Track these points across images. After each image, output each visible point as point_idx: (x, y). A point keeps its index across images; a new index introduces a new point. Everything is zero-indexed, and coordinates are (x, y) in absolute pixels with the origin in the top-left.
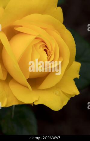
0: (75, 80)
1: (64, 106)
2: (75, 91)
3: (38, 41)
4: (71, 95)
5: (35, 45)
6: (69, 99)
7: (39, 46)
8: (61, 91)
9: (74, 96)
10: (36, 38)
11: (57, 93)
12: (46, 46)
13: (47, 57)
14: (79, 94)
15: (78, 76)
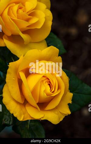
0: (69, 104)
1: (61, 122)
2: (68, 112)
3: (45, 78)
4: (65, 114)
5: (42, 81)
6: (64, 117)
7: (45, 81)
8: (59, 112)
9: (67, 115)
10: (44, 77)
11: (56, 112)
12: (50, 82)
13: (50, 89)
14: (71, 114)
15: (71, 102)
